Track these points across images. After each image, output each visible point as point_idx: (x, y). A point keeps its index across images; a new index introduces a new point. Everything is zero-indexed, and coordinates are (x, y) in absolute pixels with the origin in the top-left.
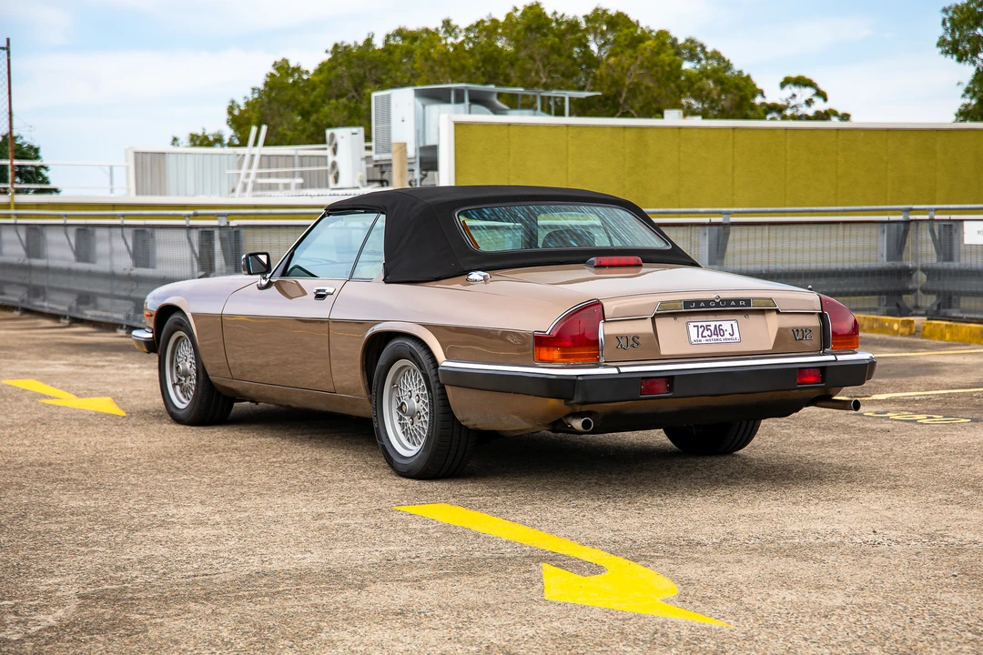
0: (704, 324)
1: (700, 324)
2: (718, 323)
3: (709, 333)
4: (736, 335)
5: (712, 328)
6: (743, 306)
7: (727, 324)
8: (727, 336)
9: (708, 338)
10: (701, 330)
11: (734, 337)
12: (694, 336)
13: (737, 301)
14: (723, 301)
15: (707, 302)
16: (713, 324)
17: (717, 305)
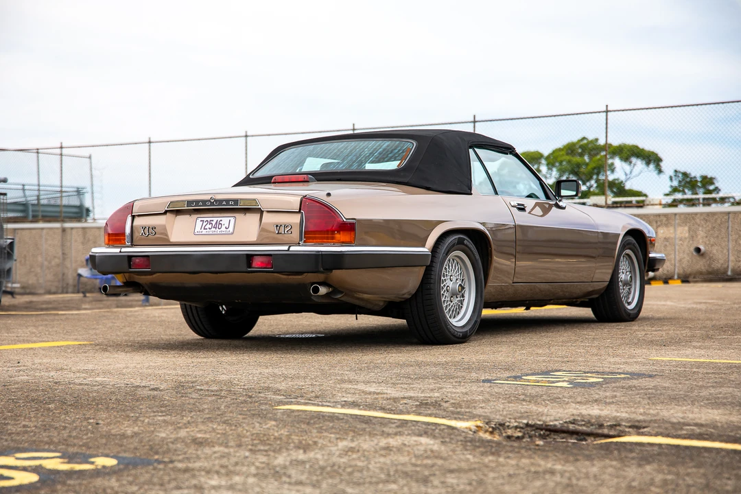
0: (209, 219)
1: (205, 219)
2: (219, 219)
3: (210, 226)
4: (231, 229)
5: (214, 223)
6: (232, 205)
7: (226, 220)
8: (223, 229)
9: (208, 230)
10: (205, 224)
11: (228, 230)
12: (198, 229)
13: (227, 201)
14: (216, 201)
15: (204, 202)
16: (215, 219)
17: (212, 204)
